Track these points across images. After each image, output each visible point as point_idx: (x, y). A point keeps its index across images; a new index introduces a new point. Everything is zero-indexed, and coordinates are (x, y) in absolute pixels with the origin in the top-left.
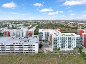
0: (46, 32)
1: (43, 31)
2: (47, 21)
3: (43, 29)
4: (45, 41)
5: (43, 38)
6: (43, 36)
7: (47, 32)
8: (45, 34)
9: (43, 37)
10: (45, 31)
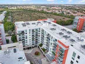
6: (28, 39)
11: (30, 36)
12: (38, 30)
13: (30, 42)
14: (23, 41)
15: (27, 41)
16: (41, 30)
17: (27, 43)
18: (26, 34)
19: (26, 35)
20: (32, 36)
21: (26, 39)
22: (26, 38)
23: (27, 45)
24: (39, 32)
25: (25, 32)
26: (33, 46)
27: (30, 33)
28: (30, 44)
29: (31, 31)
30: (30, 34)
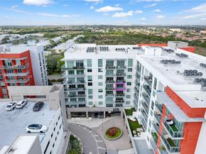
0: (110, 63)
1: (94, 57)
2: (111, 27)
3: (93, 45)
4: (108, 115)
5: (95, 100)
6: (95, 87)
7: (121, 62)
8: (104, 73)
9: (96, 94)
10: (105, 56)
11: (100, 81)
12: (126, 64)
13: (100, 97)
14: (81, 90)
15: (90, 91)
16: (135, 64)
17: (91, 97)
18: (90, 71)
19: (90, 74)
20: (108, 79)
21: (90, 87)
22: (90, 84)
23: (91, 103)
24: (130, 70)
25: (85, 64)
26: (110, 110)
27: (100, 71)
28: (100, 103)
29: (104, 64)
30: (100, 74)
